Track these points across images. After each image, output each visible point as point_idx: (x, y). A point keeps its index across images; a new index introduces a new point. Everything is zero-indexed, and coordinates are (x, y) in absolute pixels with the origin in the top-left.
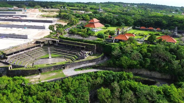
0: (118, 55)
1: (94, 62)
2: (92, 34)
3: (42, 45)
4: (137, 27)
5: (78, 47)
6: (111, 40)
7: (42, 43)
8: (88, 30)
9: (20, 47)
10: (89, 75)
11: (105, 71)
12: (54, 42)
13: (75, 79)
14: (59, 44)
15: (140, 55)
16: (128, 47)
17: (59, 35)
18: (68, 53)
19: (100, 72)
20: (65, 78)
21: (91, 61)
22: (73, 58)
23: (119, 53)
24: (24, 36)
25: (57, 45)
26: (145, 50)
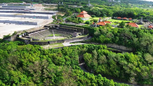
0: (98, 35)
1: (82, 39)
2: (82, 22)
3: (48, 28)
5: (72, 30)
6: (94, 26)
7: (48, 27)
8: (79, 19)
9: (35, 29)
10: (79, 46)
11: (89, 44)
12: (56, 26)
13: (70, 48)
14: (59, 28)
15: (113, 35)
16: (105, 30)
17: (59, 22)
18: (65, 34)
19: (86, 45)
20: (64, 47)
21: (80, 38)
22: (69, 36)
23: (98, 33)
26: (116, 32)
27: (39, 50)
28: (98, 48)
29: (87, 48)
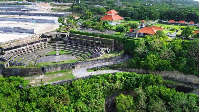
0: (143, 53)
1: (112, 61)
2: (109, 28)
3: (49, 40)
4: (164, 20)
5: (92, 43)
6: (133, 35)
8: (104, 24)
10: (106, 77)
11: (125, 73)
12: (63, 36)
13: (87, 82)
14: (69, 38)
15: (173, 53)
16: (156, 43)
17: (70, 29)
18: (80, 50)
19: (120, 74)
21: (107, 60)
22: (86, 55)
23: (144, 50)
24: (29, 30)
25: (66, 40)
26: (179, 47)
27: (18, 87)
28: (145, 82)
29: (122, 82)
